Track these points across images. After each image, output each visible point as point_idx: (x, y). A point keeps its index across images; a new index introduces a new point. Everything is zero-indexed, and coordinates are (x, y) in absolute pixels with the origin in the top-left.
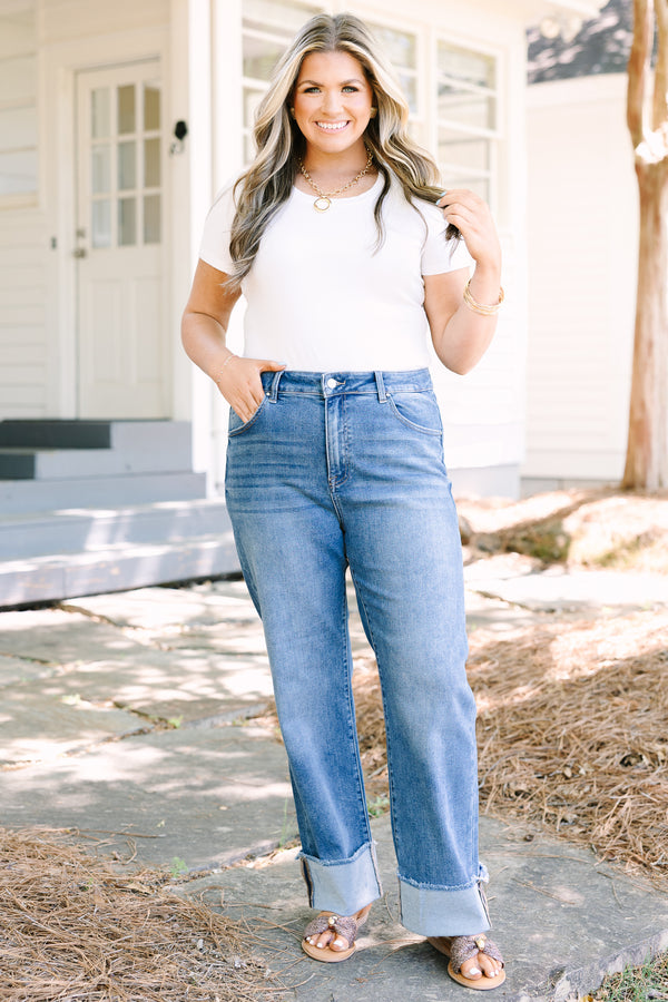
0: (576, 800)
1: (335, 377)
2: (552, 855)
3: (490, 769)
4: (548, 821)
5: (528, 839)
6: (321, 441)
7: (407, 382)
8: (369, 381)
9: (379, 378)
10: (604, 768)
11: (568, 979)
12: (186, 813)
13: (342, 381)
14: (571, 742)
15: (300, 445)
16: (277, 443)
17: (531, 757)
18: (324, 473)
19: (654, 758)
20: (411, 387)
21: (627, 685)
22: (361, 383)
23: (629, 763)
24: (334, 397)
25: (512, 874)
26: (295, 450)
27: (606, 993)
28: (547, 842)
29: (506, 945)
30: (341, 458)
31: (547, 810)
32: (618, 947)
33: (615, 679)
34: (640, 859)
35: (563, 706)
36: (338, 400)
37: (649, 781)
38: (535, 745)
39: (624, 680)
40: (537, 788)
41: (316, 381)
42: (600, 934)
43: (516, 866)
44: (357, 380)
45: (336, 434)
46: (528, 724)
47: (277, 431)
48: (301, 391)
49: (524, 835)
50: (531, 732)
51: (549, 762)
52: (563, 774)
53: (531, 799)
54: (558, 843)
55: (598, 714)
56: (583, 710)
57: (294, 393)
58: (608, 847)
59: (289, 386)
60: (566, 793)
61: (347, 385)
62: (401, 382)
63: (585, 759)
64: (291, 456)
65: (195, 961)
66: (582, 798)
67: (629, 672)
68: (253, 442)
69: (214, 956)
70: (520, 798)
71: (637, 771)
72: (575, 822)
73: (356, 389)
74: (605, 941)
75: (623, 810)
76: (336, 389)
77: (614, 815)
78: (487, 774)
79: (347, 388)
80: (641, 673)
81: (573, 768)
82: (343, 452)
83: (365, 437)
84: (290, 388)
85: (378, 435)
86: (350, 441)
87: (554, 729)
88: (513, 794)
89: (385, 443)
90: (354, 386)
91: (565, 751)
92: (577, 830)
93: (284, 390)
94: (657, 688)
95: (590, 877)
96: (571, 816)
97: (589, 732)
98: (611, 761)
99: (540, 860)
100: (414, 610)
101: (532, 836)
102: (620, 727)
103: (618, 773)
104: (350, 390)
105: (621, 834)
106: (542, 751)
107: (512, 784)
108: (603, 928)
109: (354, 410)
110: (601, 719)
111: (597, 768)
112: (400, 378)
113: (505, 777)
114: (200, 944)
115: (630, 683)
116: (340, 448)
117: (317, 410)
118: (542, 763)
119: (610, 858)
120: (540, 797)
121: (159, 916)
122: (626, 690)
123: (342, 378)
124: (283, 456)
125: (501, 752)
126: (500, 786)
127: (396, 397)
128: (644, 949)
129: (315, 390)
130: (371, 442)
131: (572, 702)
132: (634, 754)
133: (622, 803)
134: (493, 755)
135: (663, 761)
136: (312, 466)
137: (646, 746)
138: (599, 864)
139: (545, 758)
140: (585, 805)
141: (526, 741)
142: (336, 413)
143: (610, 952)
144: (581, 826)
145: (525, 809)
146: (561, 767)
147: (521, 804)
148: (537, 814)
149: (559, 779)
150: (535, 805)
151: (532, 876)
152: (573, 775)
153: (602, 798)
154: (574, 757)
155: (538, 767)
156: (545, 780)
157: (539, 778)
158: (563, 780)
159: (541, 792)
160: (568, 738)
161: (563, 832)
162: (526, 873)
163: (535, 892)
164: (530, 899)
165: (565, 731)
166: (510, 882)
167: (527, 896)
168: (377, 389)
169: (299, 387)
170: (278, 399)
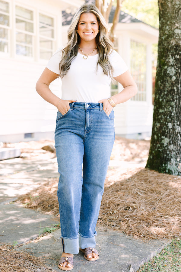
0: (115, 220)
1: (89, 104)
2: (114, 235)
4: (109, 226)
6: (84, 121)
8: (98, 105)
9: (100, 105)
10: (120, 211)
11: (132, 267)
12: (9, 228)
16: (73, 121)
18: (84, 129)
19: (133, 208)
21: (120, 189)
23: (127, 210)
24: (88, 110)
25: (106, 240)
26: (77, 123)
27: (141, 270)
28: (111, 231)
29: (113, 259)
30: (89, 126)
31: (108, 223)
32: (142, 258)
33: (116, 187)
34: (137, 234)
36: (89, 110)
37: (134, 213)
39: (119, 187)
40: (103, 217)
41: (84, 105)
42: (136, 255)
43: (106, 238)
44: (94, 105)
45: (89, 119)
47: (73, 117)
48: (79, 107)
49: (104, 230)
51: (105, 210)
52: (110, 213)
53: (103, 220)
54: (114, 231)
55: (115, 197)
56: (111, 196)
58: (128, 232)
59: (76, 106)
60: (112, 218)
61: (92, 106)
63: (115, 209)
66: (117, 219)
67: (120, 185)
69: (36, 267)
70: (99, 220)
71: (129, 211)
72: (116, 226)
73: (94, 107)
74: (138, 257)
75: (129, 222)
76: (89, 107)
77: (127, 223)
79: (92, 107)
80: (123, 185)
81: (112, 211)
83: (96, 120)
84: (76, 107)
85: (100, 120)
86: (92, 122)
87: (104, 201)
89: (101, 122)
90: (93, 107)
91: (109, 207)
92: (118, 228)
93: (75, 107)
94: (129, 189)
95: (126, 240)
96: (115, 224)
97: (114, 201)
98: (122, 209)
99: (111, 236)
100: (97, 168)
101: (107, 230)
102: (122, 200)
103: (125, 212)
104: (93, 108)
105: (130, 228)
106: (102, 207)
108: (136, 253)
109: (93, 113)
111: (118, 211)
114: (32, 264)
115: (121, 188)
116: (89, 123)
117: (84, 113)
119: (129, 235)
122: (120, 190)
123: (90, 104)
124: (74, 124)
128: (148, 258)
129: (83, 107)
130: (98, 122)
131: (107, 194)
132: (128, 207)
133: (129, 220)
135: (136, 208)
136: (81, 127)
137: (130, 205)
138: (127, 237)
139: (104, 209)
140: (118, 221)
142: (89, 114)
143: (140, 260)
144: (118, 227)
145: (102, 223)
146: (109, 211)
147: (100, 222)
148: (105, 224)
149: (109, 215)
150: (104, 222)
151: (111, 241)
152: (113, 213)
153: (122, 219)
154: (112, 208)
155: (103, 211)
156: (105, 215)
157: (104, 214)
158: (110, 215)
159: (105, 218)
160: (109, 203)
161: (114, 228)
162: (109, 240)
165: (108, 201)
166: (107, 243)
168: (99, 108)
169: (79, 106)
170: (73, 109)
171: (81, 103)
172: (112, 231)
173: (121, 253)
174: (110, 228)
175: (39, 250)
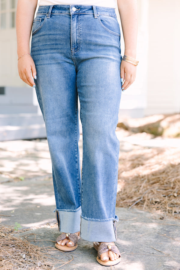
0: (179, 205)
1: (75, 7)
3: (144, 193)
5: (162, 219)
6: (69, 32)
7: (106, 12)
8: (90, 9)
9: (94, 8)
13: (78, 9)
14: (176, 184)
15: (60, 35)
16: (50, 34)
17: (160, 189)
18: (69, 47)
20: (108, 14)
22: (86, 10)
26: (58, 37)
30: (77, 40)
31: (168, 208)
36: (76, 16)
38: (161, 185)
40: (163, 200)
41: (68, 8)
44: (85, 8)
45: (75, 30)
46: (159, 178)
47: (50, 30)
48: (61, 13)
49: (160, 217)
50: (160, 180)
51: (167, 191)
53: (161, 204)
54: (175, 220)
57: (58, 14)
60: (175, 202)
61: (80, 10)
62: (104, 11)
64: (56, 40)
65: (21, 263)
68: (40, 36)
69: (30, 261)
70: (157, 204)
72: (179, 213)
73: (84, 12)
76: (76, 11)
78: (143, 195)
79: (81, 11)
81: (177, 193)
82: (78, 38)
83: (87, 32)
84: (56, 12)
85: (93, 32)
86: (81, 33)
87: (169, 179)
88: (154, 203)
89: (96, 36)
90: (83, 11)
91: (174, 187)
93: (54, 13)
96: (178, 211)
99: (168, 226)
104: (82, 12)
106: (164, 187)
107: (153, 199)
109: (83, 20)
112: (103, 9)
113: (150, 196)
114: (24, 256)
116: (77, 36)
117: (67, 20)
118: (164, 192)
120: (165, 203)
121: (8, 245)
123: (78, 7)
124: (53, 40)
125: (148, 187)
126: (149, 200)
127: (101, 16)
129: (67, 12)
130: (90, 35)
134: (145, 188)
136: (65, 44)
139: (166, 190)
141: (158, 184)
142: (76, 21)
145: (159, 208)
146: (173, 193)
147: (157, 206)
148: (164, 209)
149: (172, 197)
150: (163, 207)
151: (165, 232)
152: (178, 196)
154: (178, 189)
155: (164, 193)
156: (167, 198)
157: (164, 197)
158: (174, 197)
159: (165, 202)
160: (175, 182)
161: (175, 217)
162: (163, 231)
163: (167, 238)
164: (166, 241)
165: (173, 180)
166: (157, 234)
167: (164, 239)
168: (93, 12)
169: (60, 11)
170: (51, 16)
171: (64, 5)
172: (171, 219)
174: (169, 216)
175: (48, 238)
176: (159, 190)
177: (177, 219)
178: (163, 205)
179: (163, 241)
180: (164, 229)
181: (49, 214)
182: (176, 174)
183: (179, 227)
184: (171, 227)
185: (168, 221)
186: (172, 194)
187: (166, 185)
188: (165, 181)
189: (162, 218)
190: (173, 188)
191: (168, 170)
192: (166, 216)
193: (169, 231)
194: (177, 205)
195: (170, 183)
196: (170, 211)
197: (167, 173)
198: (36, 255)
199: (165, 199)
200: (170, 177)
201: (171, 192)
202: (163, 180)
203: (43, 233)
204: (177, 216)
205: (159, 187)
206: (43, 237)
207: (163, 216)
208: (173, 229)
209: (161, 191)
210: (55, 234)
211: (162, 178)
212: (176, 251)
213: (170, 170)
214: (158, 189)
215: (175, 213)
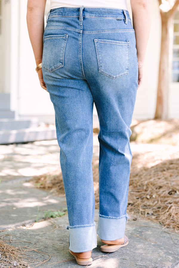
0: (152, 206)
2: (145, 225)
4: (142, 214)
10: (162, 195)
14: (149, 186)
17: (133, 191)
23: (171, 194)
25: (130, 232)
28: (142, 221)
29: (131, 258)
31: (141, 210)
35: (144, 175)
38: (135, 187)
39: (166, 166)
40: (136, 202)
42: (170, 254)
43: (131, 229)
49: (133, 218)
50: (133, 183)
51: (140, 193)
52: (146, 197)
53: (135, 206)
54: (147, 221)
55: (158, 177)
56: (152, 176)
58: (167, 223)
60: (148, 204)
63: (154, 192)
66: (154, 206)
67: (168, 164)
70: (130, 206)
71: (175, 196)
72: (152, 214)
74: (172, 257)
75: (171, 210)
77: (168, 211)
80: (172, 164)
81: (150, 195)
87: (142, 182)
91: (147, 189)
92: (154, 217)
95: (161, 233)
96: (151, 212)
97: (155, 183)
98: (164, 193)
99: (141, 227)
102: (167, 181)
103: (168, 197)
105: (171, 218)
106: (137, 189)
108: (170, 252)
110: (159, 179)
111: (159, 195)
115: (169, 167)
119: (168, 226)
122: (167, 169)
131: (147, 173)
132: (173, 191)
133: (172, 206)
137: (178, 188)
138: (164, 228)
139: (139, 192)
140: (156, 208)
143: (175, 261)
144: (155, 216)
145: (132, 210)
146: (146, 195)
147: (130, 208)
148: (137, 211)
149: (145, 199)
150: (136, 209)
151: (138, 233)
152: (150, 198)
153: (163, 205)
154: (150, 191)
155: (137, 195)
156: (140, 200)
157: (137, 199)
158: (147, 199)
159: (138, 204)
160: (147, 185)
161: (148, 218)
162: (136, 232)
163: (140, 238)
164: (139, 241)
165: (146, 182)
166: (130, 235)
167: (137, 240)
172: (144, 220)
173: (148, 250)
174: (142, 217)
175: (24, 238)
176: (132, 193)
177: (149, 220)
178: (136, 206)
179: (136, 241)
180: (137, 229)
181: (25, 215)
182: (148, 177)
183: (151, 228)
184: (144, 228)
185: (141, 222)
186: (144, 196)
187: (139, 188)
188: (138, 184)
189: (135, 219)
190: (146, 191)
191: (141, 173)
192: (139, 217)
193: (142, 232)
194: (150, 207)
195: (143, 186)
196: (143, 213)
197: (140, 176)
198: (12, 255)
199: (138, 201)
200: (143, 179)
201: (144, 194)
202: (136, 182)
203: (18, 234)
204: (150, 218)
205: (132, 189)
206: (19, 237)
207: (136, 218)
208: (145, 229)
209: (135, 193)
210: (31, 234)
211: (136, 180)
212: (149, 251)
213: (143, 173)
214: (132, 191)
215: (148, 215)
